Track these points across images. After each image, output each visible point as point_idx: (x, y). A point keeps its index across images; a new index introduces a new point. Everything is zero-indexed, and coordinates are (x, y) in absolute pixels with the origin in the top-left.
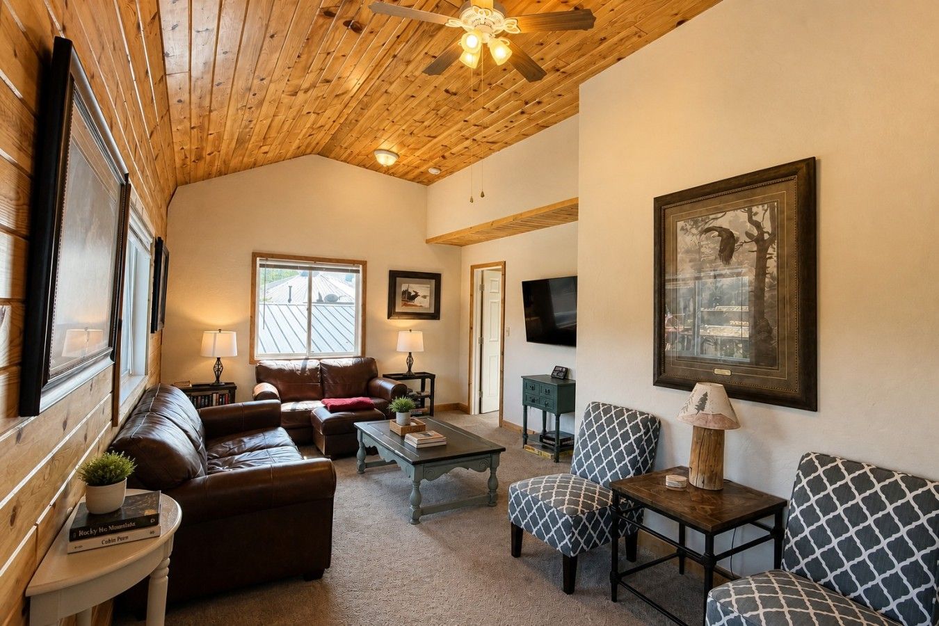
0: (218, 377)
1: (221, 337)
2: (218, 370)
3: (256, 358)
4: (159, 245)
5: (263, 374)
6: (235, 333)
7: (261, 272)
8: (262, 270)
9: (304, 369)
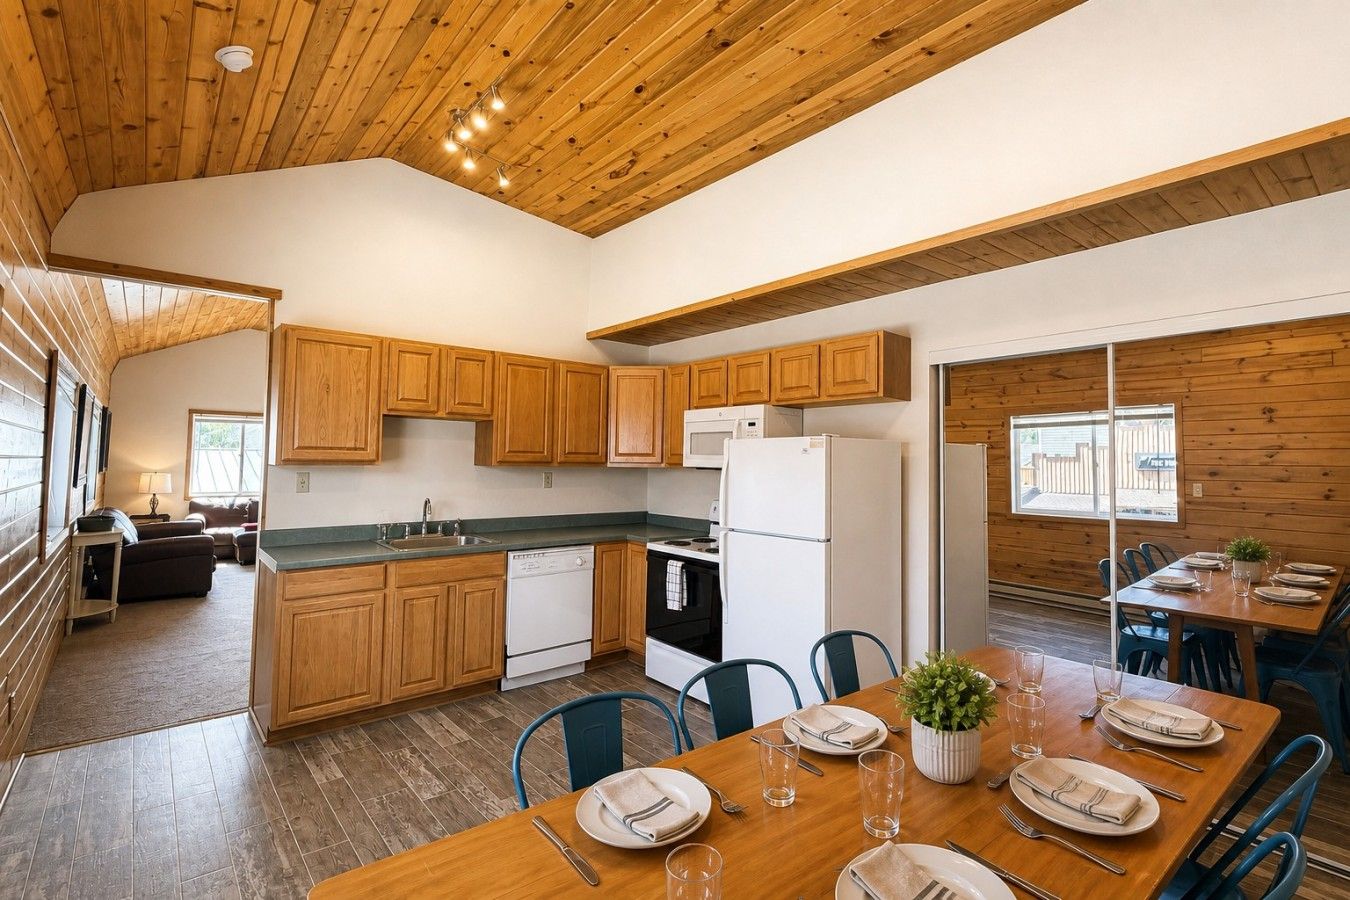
0: (153, 510)
1: (157, 478)
2: (154, 502)
3: (190, 495)
4: (105, 410)
5: (194, 508)
6: (169, 475)
7: (196, 425)
8: (198, 424)
9: (232, 506)
